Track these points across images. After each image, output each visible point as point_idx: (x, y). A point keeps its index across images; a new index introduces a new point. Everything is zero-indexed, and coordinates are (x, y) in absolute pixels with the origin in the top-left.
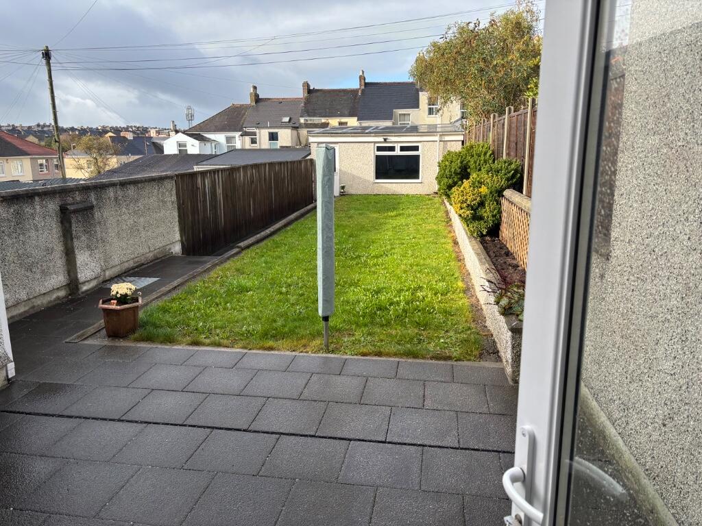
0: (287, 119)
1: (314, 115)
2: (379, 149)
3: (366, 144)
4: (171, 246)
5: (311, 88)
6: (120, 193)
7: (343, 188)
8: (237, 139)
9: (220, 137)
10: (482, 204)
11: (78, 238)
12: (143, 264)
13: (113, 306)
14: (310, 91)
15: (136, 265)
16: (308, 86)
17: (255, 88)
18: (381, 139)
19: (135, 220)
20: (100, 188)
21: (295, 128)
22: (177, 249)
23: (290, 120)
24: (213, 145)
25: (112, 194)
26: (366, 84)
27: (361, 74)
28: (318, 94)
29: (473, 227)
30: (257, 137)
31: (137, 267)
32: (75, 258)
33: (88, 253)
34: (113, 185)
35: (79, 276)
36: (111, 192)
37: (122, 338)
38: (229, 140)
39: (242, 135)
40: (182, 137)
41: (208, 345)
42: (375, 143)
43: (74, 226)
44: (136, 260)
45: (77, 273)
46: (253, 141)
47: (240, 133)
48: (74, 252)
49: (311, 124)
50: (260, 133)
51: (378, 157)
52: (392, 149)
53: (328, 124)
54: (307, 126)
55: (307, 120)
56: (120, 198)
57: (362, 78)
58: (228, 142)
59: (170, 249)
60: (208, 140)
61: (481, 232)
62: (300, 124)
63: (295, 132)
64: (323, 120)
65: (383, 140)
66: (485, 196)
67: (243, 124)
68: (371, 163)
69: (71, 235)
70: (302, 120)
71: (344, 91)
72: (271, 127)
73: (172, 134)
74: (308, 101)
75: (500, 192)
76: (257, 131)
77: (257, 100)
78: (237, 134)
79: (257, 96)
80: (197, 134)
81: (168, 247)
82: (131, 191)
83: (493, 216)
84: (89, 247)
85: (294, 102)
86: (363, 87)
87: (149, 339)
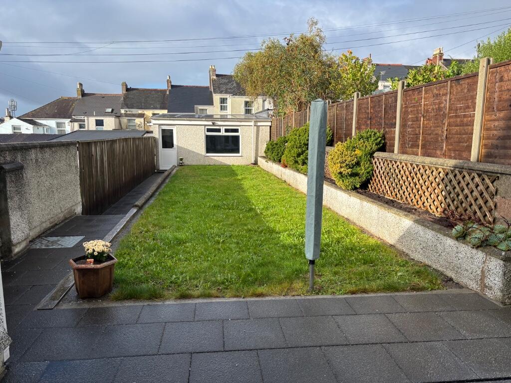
0: (110, 110)
1: (132, 107)
2: (209, 130)
3: (198, 127)
4: (75, 207)
5: (129, 87)
6: (40, 155)
7: (181, 159)
8: (67, 124)
9: (51, 123)
10: (358, 164)
11: (12, 198)
12: (56, 224)
13: (90, 264)
14: (128, 90)
15: (52, 225)
16: (126, 86)
17: (81, 85)
18: (210, 123)
19: (51, 182)
20: (25, 149)
21: (118, 117)
22: (79, 209)
23: (113, 110)
24: (45, 129)
25: (34, 156)
26: (172, 86)
27: (168, 78)
28: (134, 91)
29: (349, 182)
30: (86, 123)
31: (52, 227)
32: (9, 219)
33: (19, 213)
34: (35, 147)
35: (12, 237)
36: (33, 154)
37: (99, 298)
38: (58, 125)
39: (71, 122)
40: (16, 122)
41: (198, 297)
42: (205, 125)
43: (8, 185)
44: (51, 220)
45: (10, 234)
46: (81, 126)
47: (70, 120)
48: (8, 212)
49: (129, 114)
50: (88, 120)
51: (207, 137)
52: (219, 131)
53: (144, 114)
54: (126, 115)
55: (127, 112)
56: (39, 160)
57: (169, 82)
58: (58, 127)
59: (74, 210)
60: (41, 125)
61: (355, 186)
62: (121, 114)
63: (117, 120)
64: (140, 111)
65: (211, 124)
66: (360, 157)
67: (72, 113)
68: (202, 140)
69: (6, 195)
70: (123, 111)
71: (156, 91)
72: (96, 115)
73: (7, 119)
74: (126, 97)
75: (371, 155)
76: (86, 118)
77: (84, 94)
78: (67, 121)
79: (82, 91)
80: (29, 119)
81: (73, 208)
82: (48, 153)
83: (368, 173)
84: (20, 208)
85: (115, 97)
86: (170, 88)
87: (133, 296)
